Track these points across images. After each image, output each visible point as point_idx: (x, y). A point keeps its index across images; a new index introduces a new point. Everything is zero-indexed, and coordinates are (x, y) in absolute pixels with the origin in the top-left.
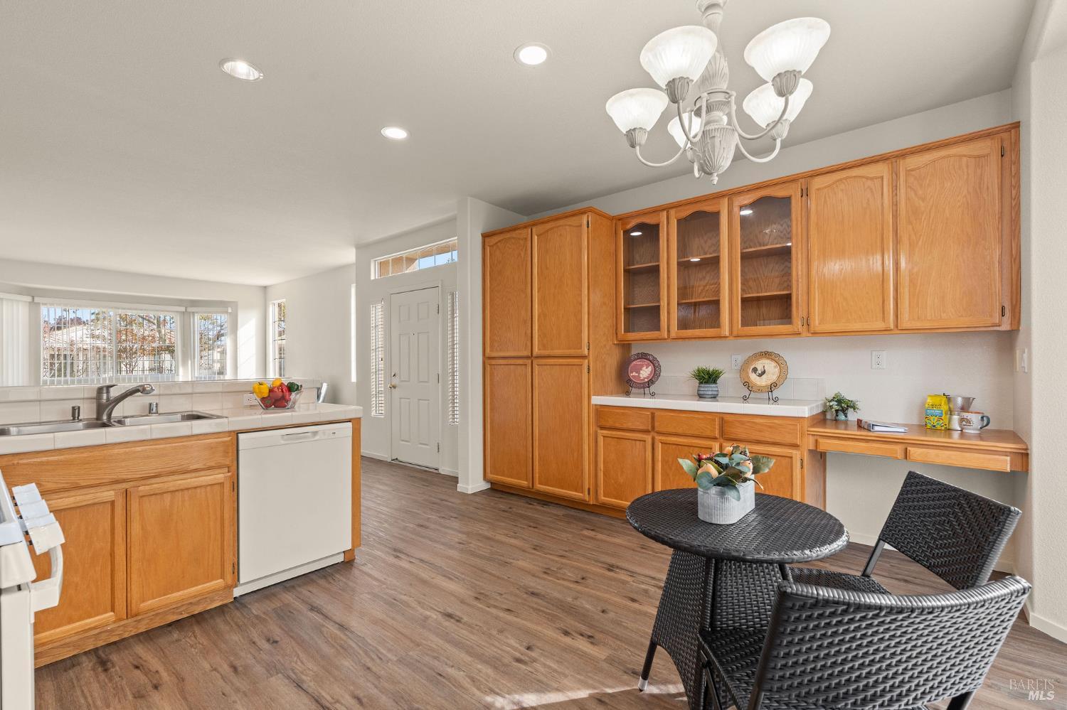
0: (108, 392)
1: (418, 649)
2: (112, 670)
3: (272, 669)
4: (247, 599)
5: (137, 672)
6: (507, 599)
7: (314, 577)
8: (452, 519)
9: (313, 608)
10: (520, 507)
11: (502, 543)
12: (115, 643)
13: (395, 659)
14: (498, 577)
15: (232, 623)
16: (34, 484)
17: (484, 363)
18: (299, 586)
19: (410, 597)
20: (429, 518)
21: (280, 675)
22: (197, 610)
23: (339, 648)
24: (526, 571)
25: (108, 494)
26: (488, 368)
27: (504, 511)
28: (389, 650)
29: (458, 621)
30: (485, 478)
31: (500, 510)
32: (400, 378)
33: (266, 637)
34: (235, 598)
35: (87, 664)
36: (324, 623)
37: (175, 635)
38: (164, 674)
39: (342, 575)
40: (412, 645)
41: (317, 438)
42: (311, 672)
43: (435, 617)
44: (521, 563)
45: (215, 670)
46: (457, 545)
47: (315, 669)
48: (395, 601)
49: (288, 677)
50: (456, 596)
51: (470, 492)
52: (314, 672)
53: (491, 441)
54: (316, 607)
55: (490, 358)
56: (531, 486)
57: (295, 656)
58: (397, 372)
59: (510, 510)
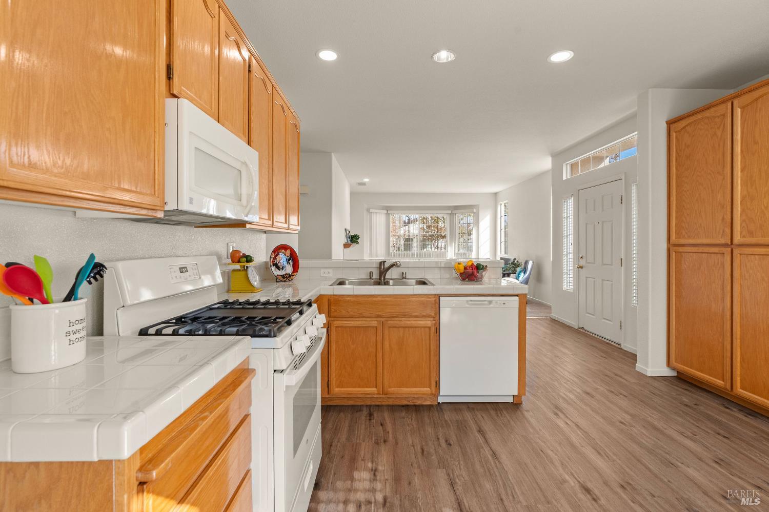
0: (384, 265)
1: (547, 505)
2: (372, 421)
3: (443, 464)
4: (445, 407)
5: (381, 427)
6: (659, 504)
7: (489, 406)
8: (621, 396)
9: (480, 431)
10: (711, 407)
11: (672, 439)
12: (378, 406)
13: (524, 504)
14: (656, 476)
15: (432, 419)
16: (324, 315)
17: (669, 250)
18: (477, 410)
19: (556, 454)
20: (597, 389)
21: (444, 470)
22: (418, 403)
23: (486, 470)
24: (696, 484)
25: (374, 323)
26: (673, 255)
27: (686, 405)
28: (523, 493)
29: (594, 499)
30: (669, 364)
31: (682, 403)
32: (586, 261)
33: (446, 438)
34: (439, 403)
35: (365, 412)
36: (483, 446)
37: (403, 414)
38: (391, 436)
39: (508, 413)
40: (543, 499)
41: (491, 306)
42: (463, 479)
43: (573, 484)
44: (691, 472)
45: (413, 446)
46: (618, 424)
47: (467, 478)
48: (540, 452)
49: (448, 475)
50: (600, 475)
51: (649, 374)
52: (465, 481)
53: (677, 329)
54: (482, 431)
55: (675, 245)
56: (729, 387)
57: (458, 461)
58: (584, 255)
59: (695, 407)
